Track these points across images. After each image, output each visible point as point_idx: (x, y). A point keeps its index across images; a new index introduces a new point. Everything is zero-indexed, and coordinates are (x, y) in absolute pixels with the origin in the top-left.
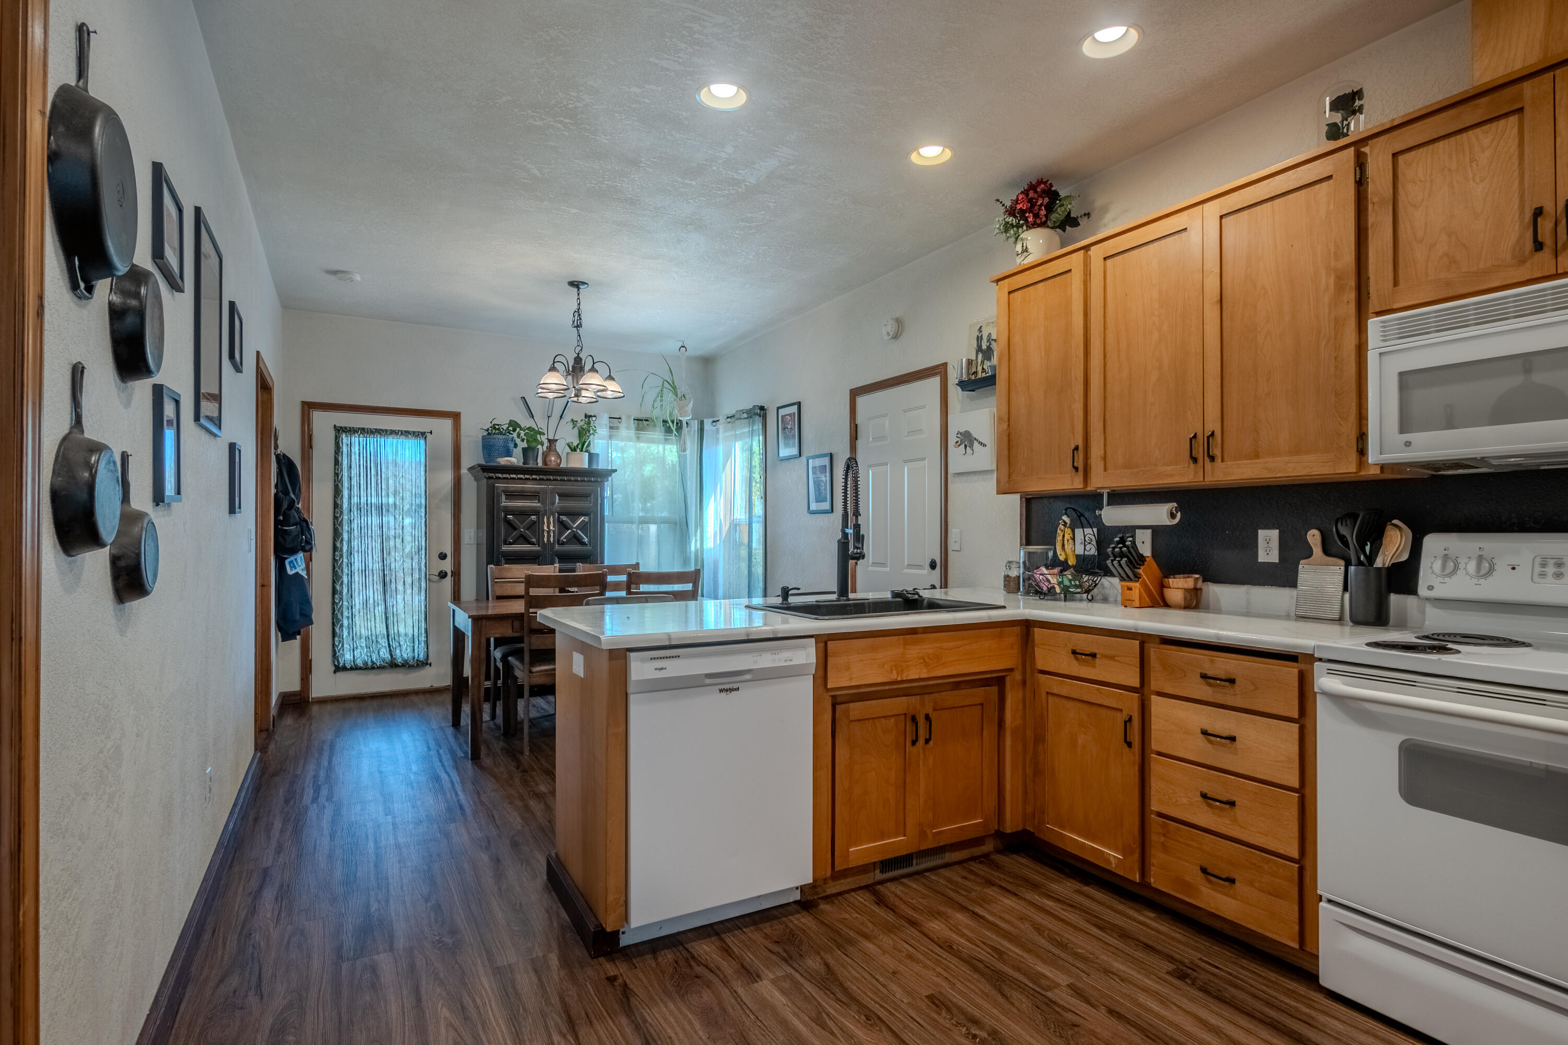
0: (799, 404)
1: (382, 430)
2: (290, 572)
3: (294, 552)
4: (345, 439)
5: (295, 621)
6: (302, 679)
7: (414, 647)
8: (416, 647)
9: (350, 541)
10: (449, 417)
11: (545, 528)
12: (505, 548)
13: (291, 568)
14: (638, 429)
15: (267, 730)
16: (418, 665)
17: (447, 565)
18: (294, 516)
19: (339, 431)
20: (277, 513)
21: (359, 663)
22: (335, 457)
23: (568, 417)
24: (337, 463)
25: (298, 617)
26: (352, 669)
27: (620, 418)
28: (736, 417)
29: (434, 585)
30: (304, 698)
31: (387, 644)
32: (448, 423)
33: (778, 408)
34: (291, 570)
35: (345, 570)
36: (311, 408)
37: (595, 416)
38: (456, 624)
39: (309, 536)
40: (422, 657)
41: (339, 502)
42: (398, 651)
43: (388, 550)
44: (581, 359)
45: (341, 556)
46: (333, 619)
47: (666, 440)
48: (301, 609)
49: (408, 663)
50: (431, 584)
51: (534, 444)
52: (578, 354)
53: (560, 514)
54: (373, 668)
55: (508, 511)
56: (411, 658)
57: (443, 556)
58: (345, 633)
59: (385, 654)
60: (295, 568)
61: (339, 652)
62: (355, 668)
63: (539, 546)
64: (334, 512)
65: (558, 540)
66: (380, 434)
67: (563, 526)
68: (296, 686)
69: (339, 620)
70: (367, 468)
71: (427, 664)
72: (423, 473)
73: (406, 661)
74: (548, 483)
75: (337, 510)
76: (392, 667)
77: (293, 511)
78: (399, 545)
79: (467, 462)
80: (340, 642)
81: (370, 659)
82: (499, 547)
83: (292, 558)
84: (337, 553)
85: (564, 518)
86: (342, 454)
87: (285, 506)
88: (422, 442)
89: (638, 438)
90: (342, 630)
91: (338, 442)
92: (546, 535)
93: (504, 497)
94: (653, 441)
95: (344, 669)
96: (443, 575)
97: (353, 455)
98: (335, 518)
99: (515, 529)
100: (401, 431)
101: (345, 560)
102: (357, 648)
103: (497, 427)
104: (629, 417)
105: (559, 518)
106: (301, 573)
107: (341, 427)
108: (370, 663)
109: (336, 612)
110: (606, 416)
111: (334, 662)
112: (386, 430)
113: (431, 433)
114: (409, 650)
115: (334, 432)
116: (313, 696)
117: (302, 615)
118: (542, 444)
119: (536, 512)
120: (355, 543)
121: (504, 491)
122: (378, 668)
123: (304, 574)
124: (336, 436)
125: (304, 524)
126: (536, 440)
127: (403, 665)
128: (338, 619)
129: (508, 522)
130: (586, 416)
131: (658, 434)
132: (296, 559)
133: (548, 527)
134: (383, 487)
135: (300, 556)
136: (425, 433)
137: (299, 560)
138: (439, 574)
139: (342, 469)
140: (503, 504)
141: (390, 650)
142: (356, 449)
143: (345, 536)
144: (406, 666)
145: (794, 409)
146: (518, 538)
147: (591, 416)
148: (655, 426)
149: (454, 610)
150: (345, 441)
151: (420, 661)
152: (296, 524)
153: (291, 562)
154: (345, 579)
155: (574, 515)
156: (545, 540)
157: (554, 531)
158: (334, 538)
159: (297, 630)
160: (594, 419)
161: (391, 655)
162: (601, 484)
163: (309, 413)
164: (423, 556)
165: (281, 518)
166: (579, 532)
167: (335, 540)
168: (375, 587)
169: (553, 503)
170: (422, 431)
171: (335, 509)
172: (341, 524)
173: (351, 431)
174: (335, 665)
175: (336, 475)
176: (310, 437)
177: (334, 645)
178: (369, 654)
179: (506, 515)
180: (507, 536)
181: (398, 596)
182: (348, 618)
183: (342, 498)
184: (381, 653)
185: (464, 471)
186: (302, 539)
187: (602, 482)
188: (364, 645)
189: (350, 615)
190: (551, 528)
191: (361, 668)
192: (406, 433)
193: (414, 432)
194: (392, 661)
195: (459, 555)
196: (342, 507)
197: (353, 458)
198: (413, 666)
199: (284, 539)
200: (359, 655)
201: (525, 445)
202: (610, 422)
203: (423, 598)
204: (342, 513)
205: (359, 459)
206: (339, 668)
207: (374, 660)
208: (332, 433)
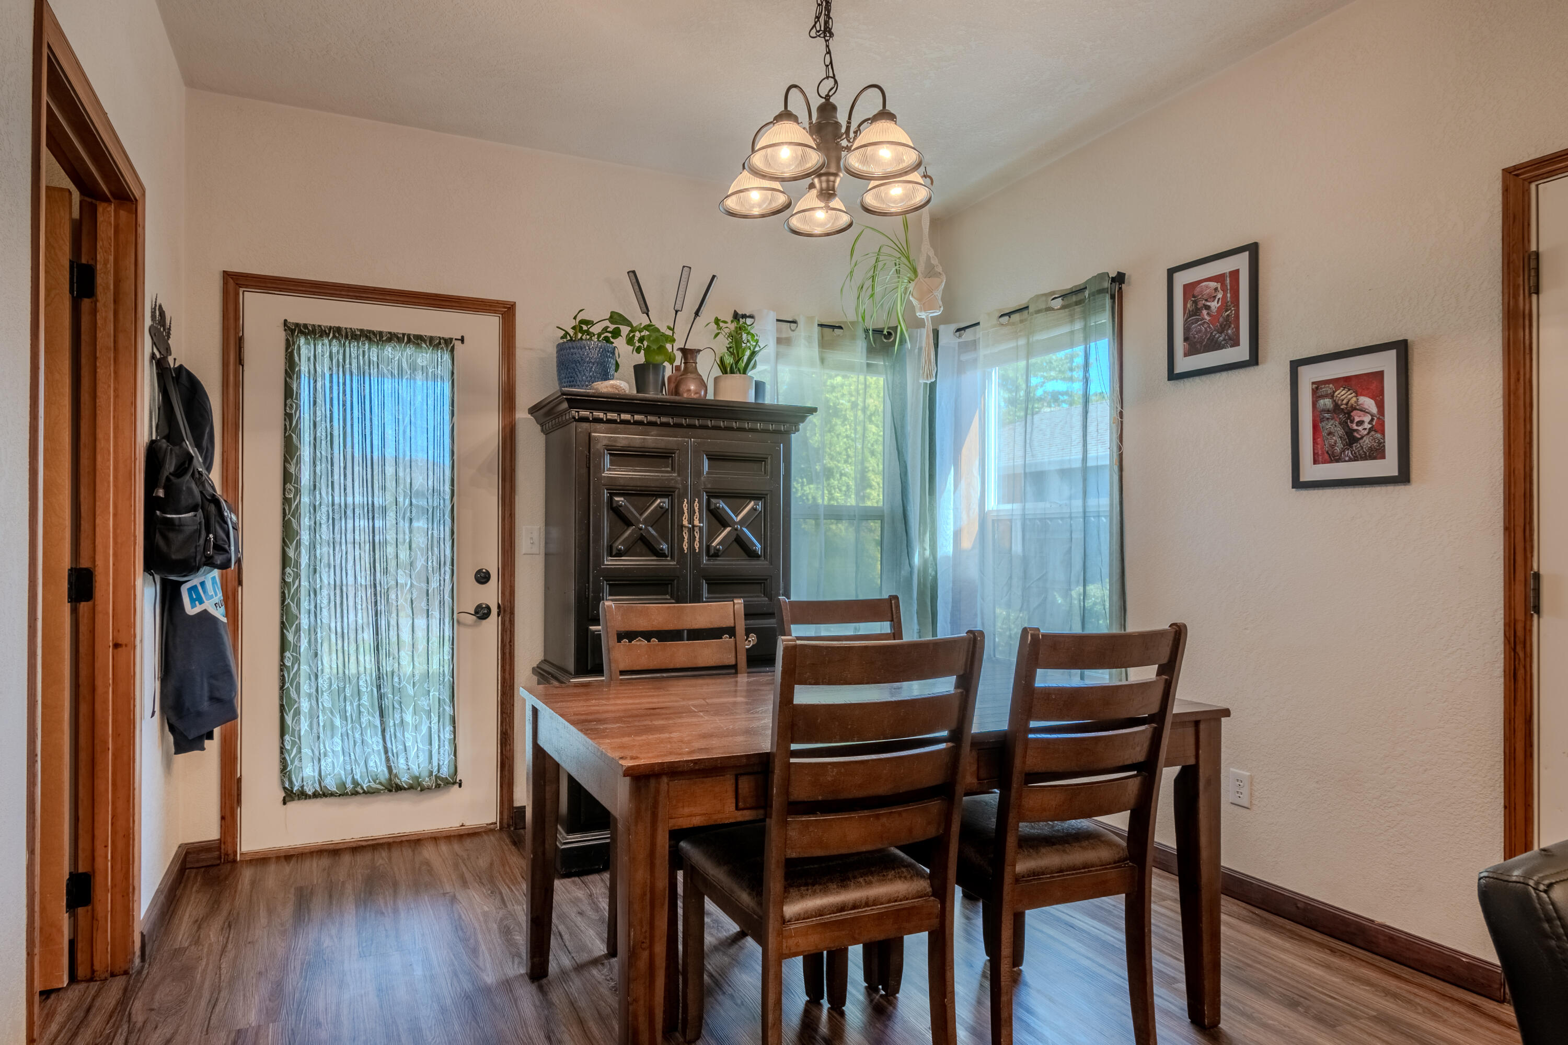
0: (1253, 250)
1: (373, 332)
2: (191, 609)
3: (189, 567)
4: (305, 349)
5: (199, 714)
6: (223, 818)
7: (431, 752)
8: (435, 751)
9: (313, 546)
10: (495, 312)
11: (685, 523)
12: (609, 562)
13: (193, 601)
14: (824, 345)
15: (126, 973)
16: (438, 786)
17: (490, 595)
18: (190, 490)
19: (293, 331)
20: (151, 482)
21: (331, 784)
22: (286, 381)
23: (707, 315)
24: (289, 393)
25: (205, 705)
26: (316, 795)
27: (794, 322)
28: (1031, 309)
29: (467, 633)
30: (227, 854)
31: (381, 747)
32: (491, 323)
33: (1171, 272)
34: (193, 606)
35: (305, 605)
36: (240, 286)
37: (751, 317)
38: (541, 743)
39: (222, 534)
40: (445, 772)
41: (292, 470)
42: (402, 761)
43: (384, 565)
44: (834, 108)
45: (297, 576)
46: (281, 698)
47: (868, 365)
48: (212, 689)
49: (419, 784)
50: (462, 629)
51: (658, 358)
52: (827, 97)
53: (712, 495)
54: (355, 793)
55: (616, 488)
56: (425, 774)
57: (483, 577)
58: (304, 726)
59: (378, 766)
60: (201, 602)
61: (292, 762)
62: (322, 794)
63: (672, 558)
64: (284, 490)
65: (708, 547)
66: (370, 340)
67: (718, 519)
68: (211, 832)
69: (291, 702)
70: (344, 405)
71: (454, 783)
72: (447, 417)
73: (416, 778)
74: (690, 432)
75: (288, 486)
76: (390, 791)
77: (188, 477)
78: (403, 555)
79: (526, 398)
80: (294, 743)
81: (350, 777)
82: (599, 560)
83: (195, 581)
84: (288, 570)
85: (721, 504)
86: (299, 377)
87: (170, 466)
88: (447, 357)
89: (822, 360)
90: (299, 719)
91: (292, 353)
92: (686, 537)
93: (607, 458)
94: (850, 368)
95: (302, 795)
96: (482, 613)
97: (319, 379)
98: (286, 501)
99: (628, 523)
100: (409, 336)
101: (304, 583)
102: (325, 755)
103: (585, 328)
104: (810, 319)
105: (708, 502)
106: (213, 611)
107: (297, 325)
108: (350, 786)
109: (287, 685)
110: (772, 316)
111: (283, 782)
112: (381, 333)
113: (462, 340)
114: (421, 759)
115: (284, 333)
116: (244, 849)
117: (214, 699)
118: (671, 360)
119: (666, 492)
120: (323, 551)
121: (609, 448)
122: (364, 792)
123: (219, 614)
124: (287, 340)
125: (212, 508)
126: (661, 349)
127: (411, 787)
128: (289, 697)
129: (616, 511)
130: (736, 316)
131: (857, 353)
132: (202, 584)
133: (691, 521)
134: (375, 442)
135: (211, 578)
136: (451, 339)
137: (209, 585)
138: (476, 612)
139: (298, 406)
140: (606, 474)
141: (388, 759)
142: (324, 367)
143: (305, 537)
144: (416, 787)
145: (1241, 262)
146: (634, 543)
147: (744, 316)
148: (853, 338)
149: (535, 711)
150: (304, 351)
151: (442, 779)
152: (194, 508)
153: (194, 588)
154: (304, 622)
155: (737, 497)
156: (685, 546)
157: (701, 529)
158: (284, 541)
159: (205, 731)
160: (749, 321)
161: (390, 769)
162: (784, 436)
163: (237, 294)
164: (448, 577)
165: (161, 493)
166: (745, 529)
167: (285, 544)
168: (360, 637)
169: (698, 473)
170: (447, 336)
171: (285, 483)
172: (296, 513)
173: (315, 332)
174: (285, 788)
175: (288, 416)
176: (240, 341)
177: (282, 749)
178: (348, 768)
179: (612, 495)
180: (613, 537)
181: (402, 653)
182: (310, 695)
183: (298, 462)
184: (371, 764)
185: (522, 415)
186: (207, 541)
187: (788, 433)
188: (339, 748)
189: (313, 690)
190: (696, 522)
191: (332, 795)
192: (417, 340)
193: (431, 339)
194: (390, 779)
195: (512, 574)
196: (298, 480)
197: (319, 385)
198: (429, 788)
199: (165, 538)
200: (330, 769)
201: (641, 358)
202: (779, 330)
203: (447, 657)
204: (298, 491)
205: (331, 388)
206: (291, 795)
207: (358, 777)
208: (281, 335)
